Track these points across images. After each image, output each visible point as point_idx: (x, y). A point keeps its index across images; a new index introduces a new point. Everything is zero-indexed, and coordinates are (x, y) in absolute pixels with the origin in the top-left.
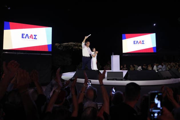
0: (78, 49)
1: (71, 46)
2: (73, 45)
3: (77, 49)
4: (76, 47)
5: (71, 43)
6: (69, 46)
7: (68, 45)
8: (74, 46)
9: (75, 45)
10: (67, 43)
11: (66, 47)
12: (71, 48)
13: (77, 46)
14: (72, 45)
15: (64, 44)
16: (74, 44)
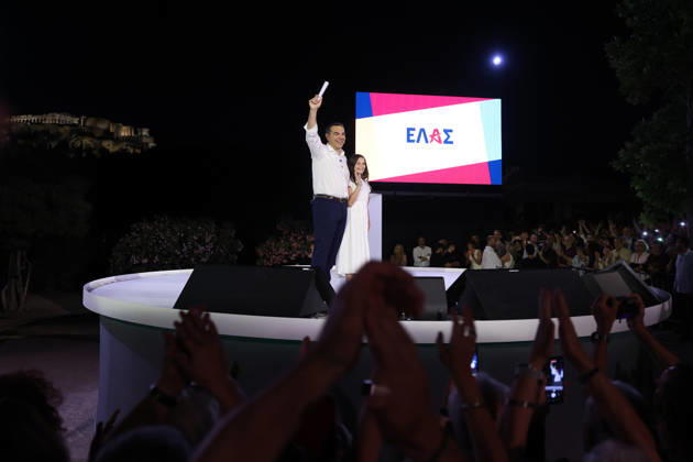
0: (95, 152)
1: (59, 134)
2: (67, 128)
3: (89, 150)
4: (86, 141)
5: (57, 116)
6: (46, 132)
7: (40, 128)
8: (71, 133)
9: (77, 131)
10: (33, 115)
11: (27, 134)
12: (54, 145)
13: (91, 135)
14: (61, 130)
15: (15, 119)
16: (74, 125)
